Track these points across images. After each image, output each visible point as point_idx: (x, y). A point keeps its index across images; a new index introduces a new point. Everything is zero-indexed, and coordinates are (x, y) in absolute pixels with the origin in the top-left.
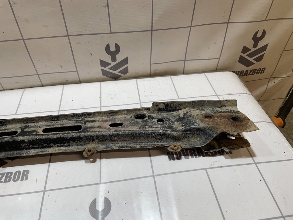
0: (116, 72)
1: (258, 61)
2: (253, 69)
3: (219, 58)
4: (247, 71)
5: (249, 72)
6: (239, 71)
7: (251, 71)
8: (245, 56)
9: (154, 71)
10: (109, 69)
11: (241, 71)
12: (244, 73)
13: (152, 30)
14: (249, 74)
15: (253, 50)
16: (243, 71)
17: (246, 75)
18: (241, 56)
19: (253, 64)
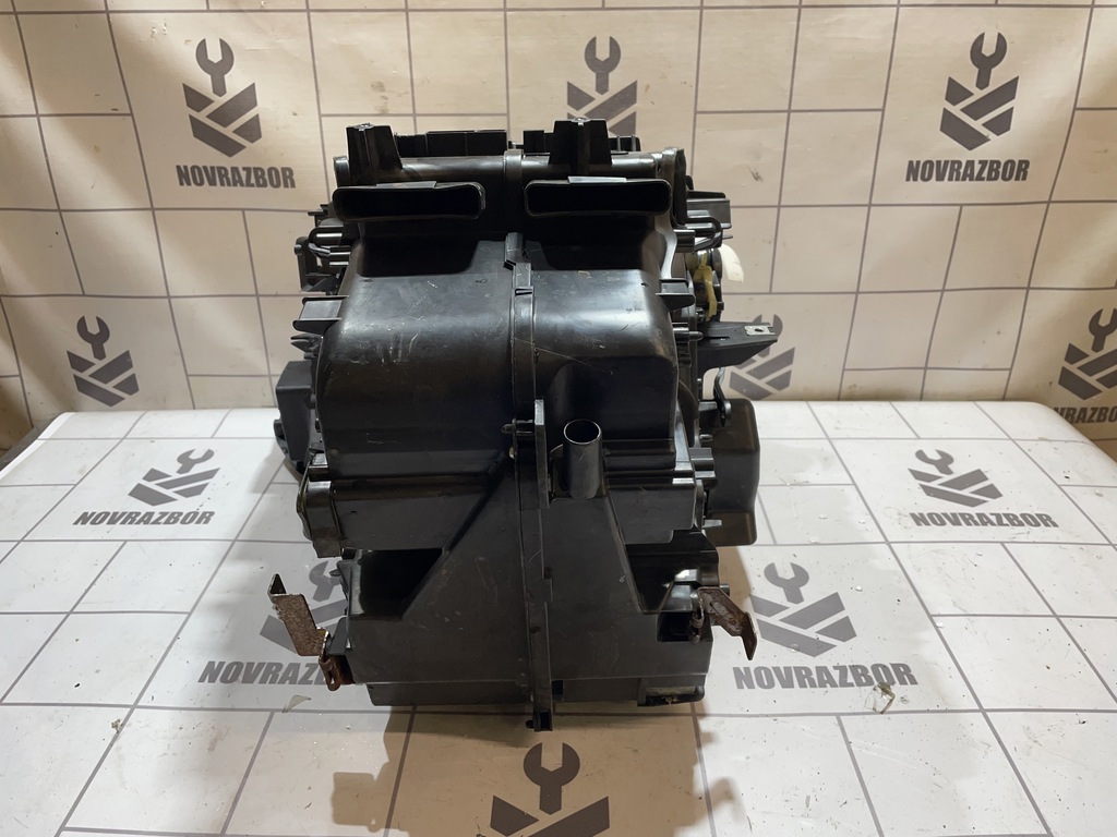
0: (762, 383)
1: (1109, 387)
2: (1099, 406)
3: (1011, 370)
4: (1084, 410)
5: (1089, 413)
6: (1063, 409)
7: (1094, 410)
8: (1074, 368)
9: (850, 387)
10: (749, 373)
11: (1069, 409)
12: (1076, 416)
13: (857, 293)
14: (1090, 421)
15: (1094, 356)
16: (1074, 410)
17: (1083, 422)
18: (1064, 370)
19: (1099, 391)
